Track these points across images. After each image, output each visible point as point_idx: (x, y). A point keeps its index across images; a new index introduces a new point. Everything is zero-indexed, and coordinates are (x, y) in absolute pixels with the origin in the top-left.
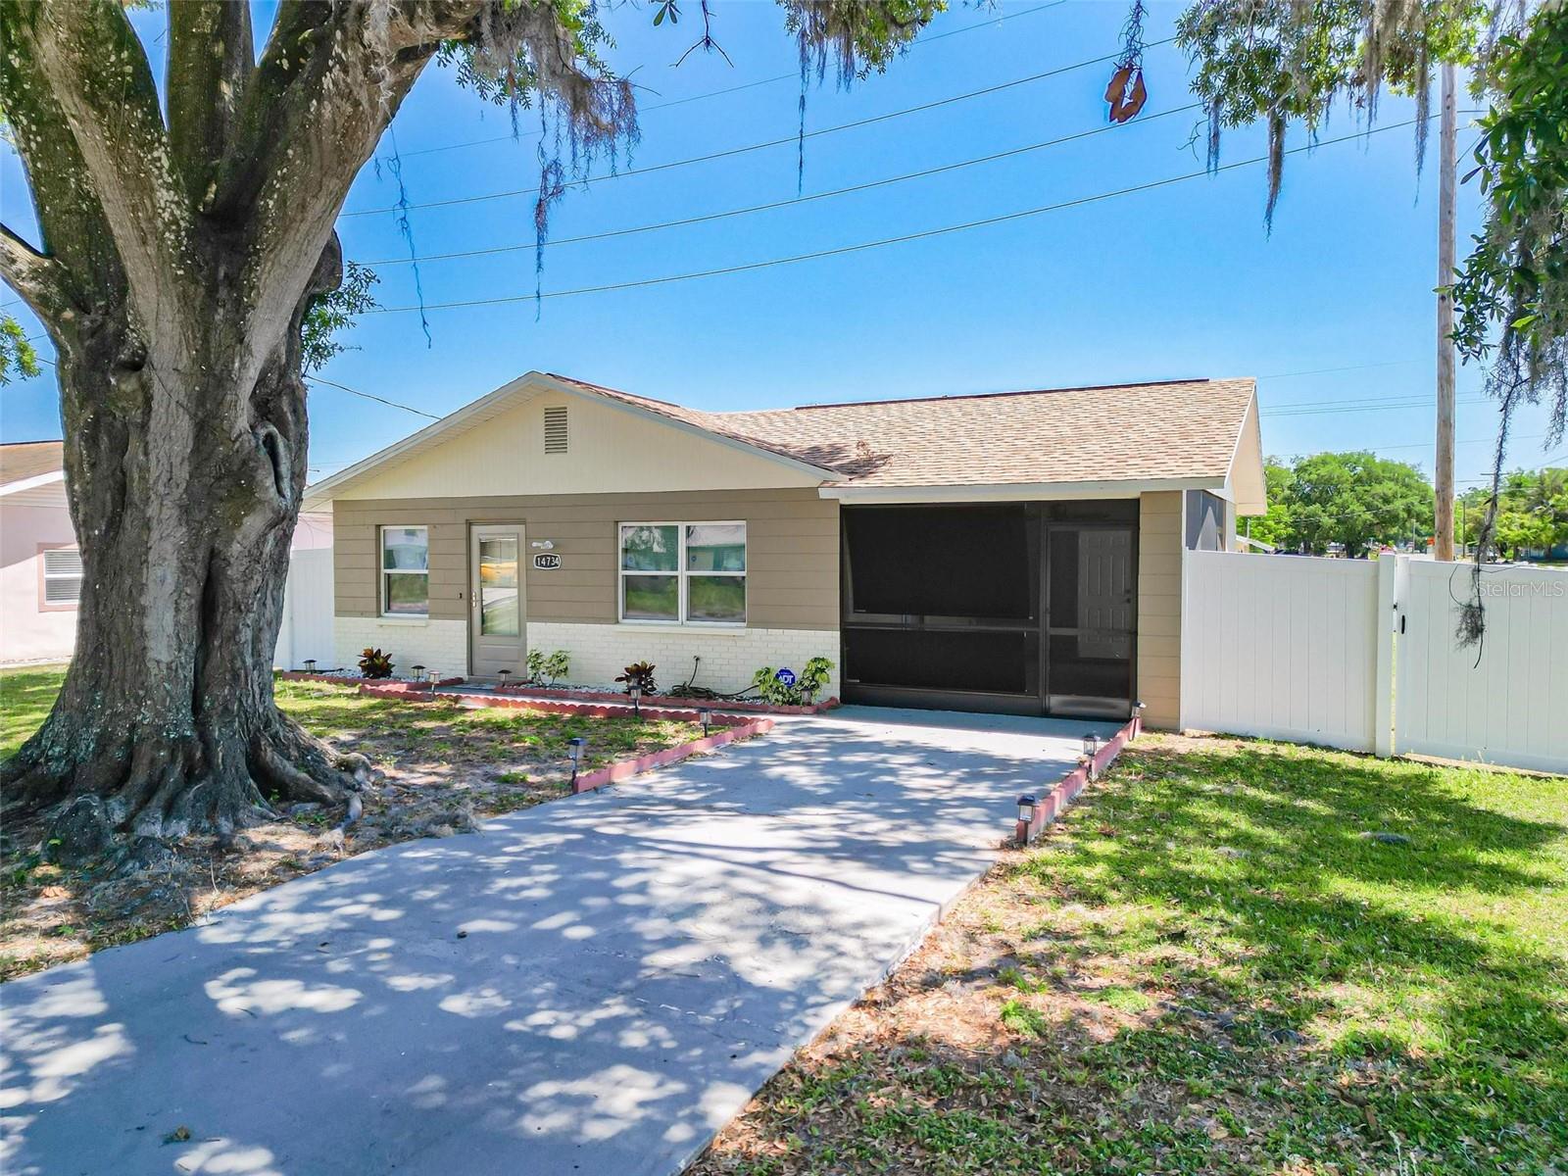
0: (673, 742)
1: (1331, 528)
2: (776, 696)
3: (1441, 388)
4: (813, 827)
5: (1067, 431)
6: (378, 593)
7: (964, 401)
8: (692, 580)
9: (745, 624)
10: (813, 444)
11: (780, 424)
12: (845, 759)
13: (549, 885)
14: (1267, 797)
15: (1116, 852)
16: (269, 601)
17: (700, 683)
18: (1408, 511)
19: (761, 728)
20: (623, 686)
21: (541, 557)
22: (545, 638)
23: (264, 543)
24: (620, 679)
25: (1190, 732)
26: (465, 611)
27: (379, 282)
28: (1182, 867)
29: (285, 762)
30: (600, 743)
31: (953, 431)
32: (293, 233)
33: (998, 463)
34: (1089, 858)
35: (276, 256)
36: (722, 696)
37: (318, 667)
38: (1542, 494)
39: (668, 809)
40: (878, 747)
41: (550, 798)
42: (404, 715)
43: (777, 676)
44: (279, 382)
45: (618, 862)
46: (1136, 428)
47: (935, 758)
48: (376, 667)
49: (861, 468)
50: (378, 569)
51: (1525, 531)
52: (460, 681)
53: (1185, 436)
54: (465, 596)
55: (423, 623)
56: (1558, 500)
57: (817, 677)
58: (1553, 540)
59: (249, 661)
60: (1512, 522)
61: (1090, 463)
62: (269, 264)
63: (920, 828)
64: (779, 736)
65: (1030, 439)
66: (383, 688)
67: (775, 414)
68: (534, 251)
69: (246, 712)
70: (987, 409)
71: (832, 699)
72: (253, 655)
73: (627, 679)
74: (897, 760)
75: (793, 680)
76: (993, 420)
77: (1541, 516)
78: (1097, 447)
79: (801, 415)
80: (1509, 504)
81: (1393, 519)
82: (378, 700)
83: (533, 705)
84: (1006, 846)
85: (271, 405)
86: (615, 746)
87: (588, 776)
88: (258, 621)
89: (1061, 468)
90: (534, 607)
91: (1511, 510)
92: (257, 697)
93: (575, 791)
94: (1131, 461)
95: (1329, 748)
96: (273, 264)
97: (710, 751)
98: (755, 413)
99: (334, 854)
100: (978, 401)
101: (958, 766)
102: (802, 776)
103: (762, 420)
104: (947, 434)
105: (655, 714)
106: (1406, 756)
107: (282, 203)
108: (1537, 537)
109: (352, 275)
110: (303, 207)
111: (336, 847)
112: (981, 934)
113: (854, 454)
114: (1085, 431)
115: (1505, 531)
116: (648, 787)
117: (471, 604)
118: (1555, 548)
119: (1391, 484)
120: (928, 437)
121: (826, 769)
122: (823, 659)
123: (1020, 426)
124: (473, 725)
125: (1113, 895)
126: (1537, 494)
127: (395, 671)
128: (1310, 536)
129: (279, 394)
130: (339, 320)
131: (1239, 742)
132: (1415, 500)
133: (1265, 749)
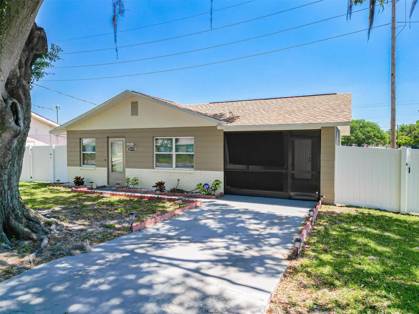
0: (168, 210)
1: (354, 140)
2: (203, 192)
3: (392, 100)
4: (217, 248)
5: (295, 108)
6: (80, 159)
7: (261, 101)
8: (177, 155)
9: (194, 169)
10: (215, 113)
11: (205, 108)
12: (227, 216)
13: (110, 283)
14: (375, 232)
15: (331, 259)
16: (16, 165)
17: (179, 187)
18: (374, 135)
19: (198, 204)
20: (155, 188)
21: (130, 148)
22: (131, 173)
23: (12, 143)
24: (154, 187)
25: (337, 205)
26: (107, 164)
27: (62, 51)
28: (358, 266)
29: (20, 225)
30: (144, 210)
31: (258, 109)
32: (14, 22)
33: (274, 118)
34: (322, 263)
35: (8, 31)
36: (186, 192)
37: (61, 182)
38: (410, 131)
39: (163, 240)
40: (237, 211)
41: (122, 235)
42: (82, 199)
43: (204, 186)
44: (17, 83)
45: (141, 268)
46: (317, 107)
47: (257, 216)
48: (79, 182)
49: (230, 120)
50: (80, 152)
51: (406, 141)
52: (105, 186)
53: (334, 110)
54: (107, 160)
55: (94, 168)
56: (415, 132)
57: (216, 186)
58: (414, 143)
59: (6, 187)
60: (402, 138)
61: (304, 118)
62: (5, 35)
63: (257, 249)
64: (204, 207)
65: (283, 111)
66: (79, 189)
67: (203, 105)
68: (113, 35)
69: (4, 206)
70: (268, 103)
71: (221, 193)
72: (8, 185)
73: (156, 186)
74: (245, 217)
75: (209, 187)
76: (271, 106)
77: (410, 137)
78: (306, 113)
79: (211, 105)
80: (401, 134)
81: (370, 137)
82: (76, 194)
83: (125, 195)
84: (290, 258)
85: (15, 92)
86: (149, 212)
87: (137, 225)
88: (10, 172)
89: (295, 119)
90: (128, 163)
91: (402, 135)
92: (10, 200)
93: (132, 232)
94: (318, 117)
95: (385, 211)
96: (7, 35)
97: (181, 213)
98: (197, 104)
99: (28, 266)
100: (265, 100)
101: (265, 219)
102: (212, 224)
103: (199, 107)
104: (257, 110)
105: (164, 199)
106: (411, 213)
107: (9, 10)
108: (409, 142)
109: (52, 48)
110: (17, 12)
111: (30, 262)
112: (290, 308)
113: (228, 116)
114: (301, 108)
115: (401, 141)
116: (158, 229)
117: (108, 162)
118: (414, 145)
119: (370, 128)
120: (251, 111)
121: (220, 221)
122: (218, 181)
123: (280, 107)
124: (103, 203)
125: (337, 283)
126: (409, 131)
127: (85, 183)
128: (348, 142)
129: (18, 88)
130: (47, 64)
131: (355, 209)
132: (376, 132)
133: (366, 211)
